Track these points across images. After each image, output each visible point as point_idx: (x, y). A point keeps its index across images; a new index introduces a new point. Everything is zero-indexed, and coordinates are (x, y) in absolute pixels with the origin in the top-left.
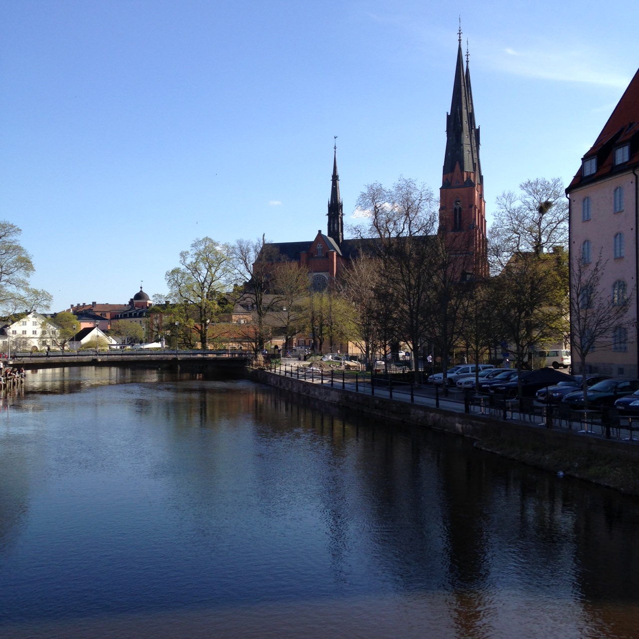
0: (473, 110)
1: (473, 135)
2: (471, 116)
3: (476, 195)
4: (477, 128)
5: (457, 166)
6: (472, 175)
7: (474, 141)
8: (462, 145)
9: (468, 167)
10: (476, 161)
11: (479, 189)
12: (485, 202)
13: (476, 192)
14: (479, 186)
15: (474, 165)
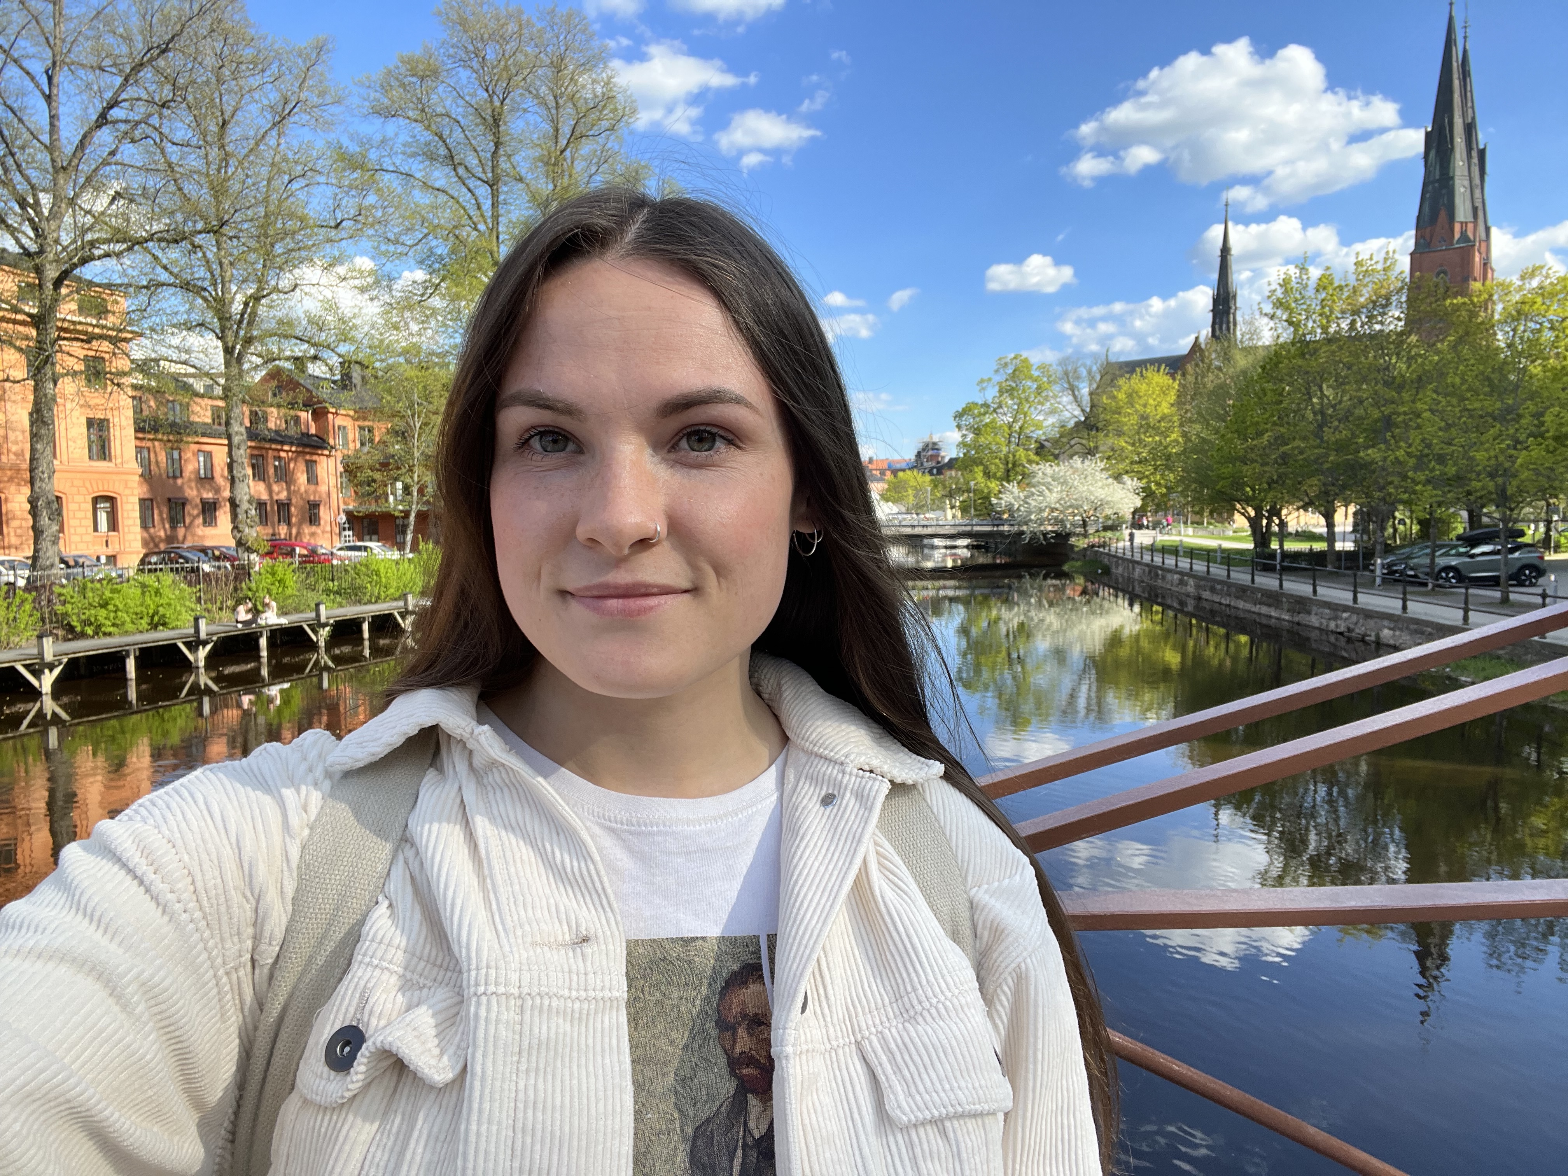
0: (1473, 118)
1: (1475, 160)
2: (1470, 129)
3: (1477, 259)
4: (1481, 147)
5: (1443, 215)
6: (1470, 226)
7: (1476, 170)
8: (1452, 178)
9: (1462, 212)
10: (1478, 204)
11: (1483, 249)
12: (1493, 270)
13: (1477, 254)
14: (1483, 244)
15: (1475, 210)
